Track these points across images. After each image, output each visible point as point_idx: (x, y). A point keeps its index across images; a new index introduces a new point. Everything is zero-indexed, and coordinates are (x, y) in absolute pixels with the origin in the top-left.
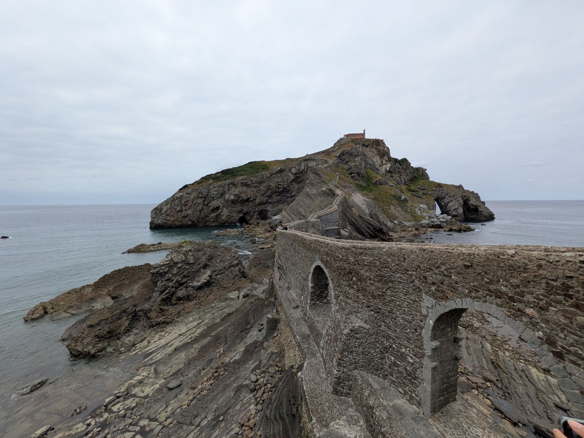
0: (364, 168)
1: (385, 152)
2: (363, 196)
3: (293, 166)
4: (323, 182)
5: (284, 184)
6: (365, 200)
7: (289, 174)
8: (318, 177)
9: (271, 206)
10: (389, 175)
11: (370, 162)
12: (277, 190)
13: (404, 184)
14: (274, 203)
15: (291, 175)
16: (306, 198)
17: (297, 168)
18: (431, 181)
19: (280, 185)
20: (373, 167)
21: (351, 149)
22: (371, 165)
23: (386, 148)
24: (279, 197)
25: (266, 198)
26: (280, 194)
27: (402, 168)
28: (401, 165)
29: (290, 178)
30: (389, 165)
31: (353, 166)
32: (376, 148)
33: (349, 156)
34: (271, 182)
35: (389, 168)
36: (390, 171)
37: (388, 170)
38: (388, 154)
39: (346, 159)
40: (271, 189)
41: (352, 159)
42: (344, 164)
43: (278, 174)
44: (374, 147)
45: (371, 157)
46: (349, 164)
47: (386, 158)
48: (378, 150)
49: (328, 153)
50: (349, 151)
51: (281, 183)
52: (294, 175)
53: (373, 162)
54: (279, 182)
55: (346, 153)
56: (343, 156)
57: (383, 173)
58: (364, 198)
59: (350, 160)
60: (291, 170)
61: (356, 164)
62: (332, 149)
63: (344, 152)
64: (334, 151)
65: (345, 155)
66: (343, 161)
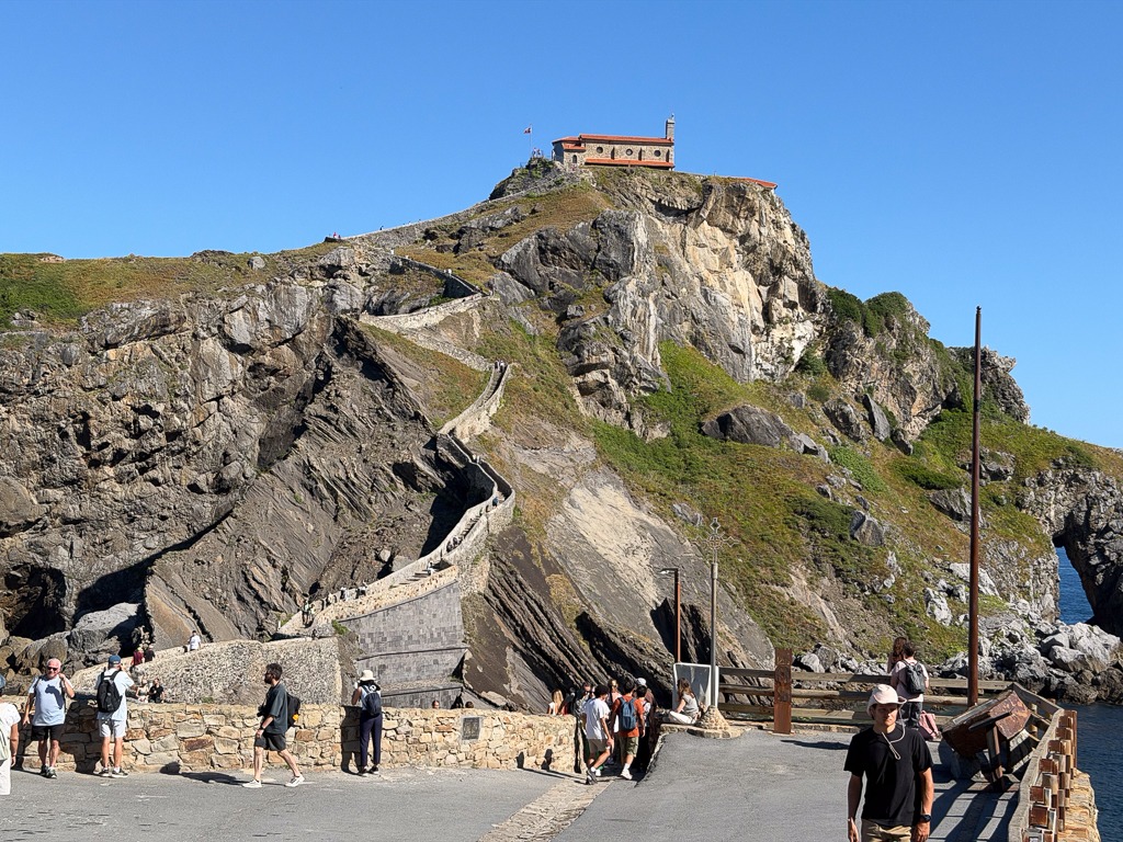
0: (660, 340)
1: (785, 253)
2: (637, 505)
3: (235, 305)
4: (403, 414)
5: (175, 410)
6: (644, 527)
7: (211, 346)
8: (377, 388)
9: (78, 543)
10: (806, 382)
11: (696, 304)
12: (128, 444)
13: (885, 443)
14: (101, 524)
15: (225, 356)
16: (296, 502)
17: (263, 315)
18: (1035, 431)
19: (147, 411)
20: (714, 335)
21: (583, 230)
22: (697, 321)
23: (788, 231)
24: (142, 487)
25: (51, 493)
26: (142, 471)
27: (880, 349)
28: (867, 334)
29: (217, 374)
30: (807, 329)
31: (593, 329)
32: (731, 232)
33: (573, 267)
34: (91, 389)
35: (804, 343)
36: (807, 363)
37: (796, 356)
38: (797, 265)
39: (558, 282)
40: (84, 438)
41: (591, 287)
42: (544, 309)
43: (139, 344)
44: (720, 220)
45: (701, 280)
46: (571, 310)
47: (789, 288)
48: (744, 239)
49: (459, 238)
50: (573, 239)
51: (152, 403)
52: (239, 357)
53: (715, 308)
54: (141, 395)
55: (555, 250)
56: (540, 266)
57: (772, 375)
58: (644, 516)
59: (579, 292)
60: (226, 328)
61: (610, 317)
62: (484, 217)
63: (546, 245)
64: (492, 229)
65: (553, 258)
66: (539, 293)
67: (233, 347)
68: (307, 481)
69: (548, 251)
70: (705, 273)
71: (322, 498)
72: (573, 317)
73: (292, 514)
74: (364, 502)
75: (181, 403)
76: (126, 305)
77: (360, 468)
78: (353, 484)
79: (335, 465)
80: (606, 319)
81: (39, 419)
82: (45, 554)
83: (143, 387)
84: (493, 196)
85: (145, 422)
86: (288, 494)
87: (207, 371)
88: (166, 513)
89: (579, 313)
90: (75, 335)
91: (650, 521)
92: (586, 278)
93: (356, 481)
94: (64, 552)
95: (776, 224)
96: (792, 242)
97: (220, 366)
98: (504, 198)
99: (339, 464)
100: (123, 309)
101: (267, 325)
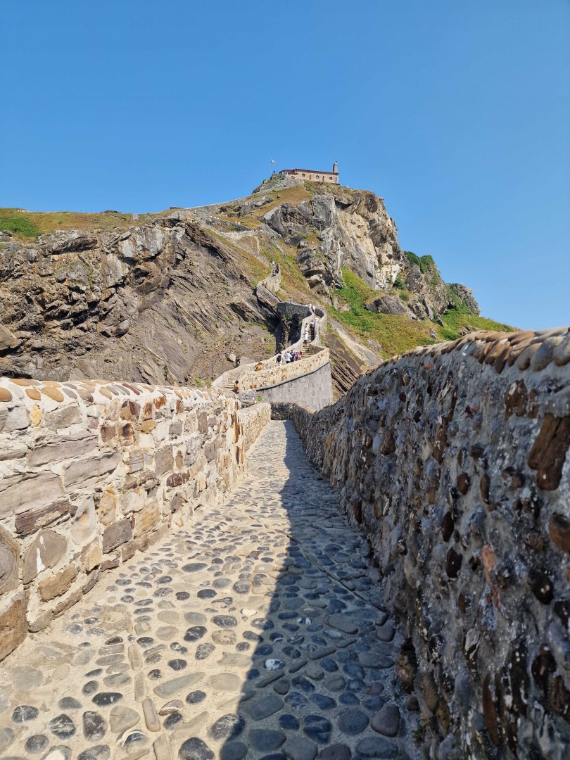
0: (341, 266)
1: (388, 231)
3: (124, 236)
4: (233, 277)
5: (92, 289)
6: (360, 349)
7: (112, 258)
8: (215, 261)
9: (40, 360)
10: (398, 292)
11: (352, 250)
12: (65, 307)
14: (54, 351)
15: (119, 263)
16: (170, 327)
17: (139, 243)
19: (78, 290)
20: (360, 266)
21: (305, 204)
22: (354, 259)
23: (389, 220)
24: (75, 332)
25: (24, 333)
26: (76, 324)
27: (426, 279)
28: (422, 271)
29: (115, 273)
30: (397, 268)
31: (314, 252)
32: (366, 218)
33: (300, 223)
34: (45, 276)
35: (396, 274)
36: (399, 283)
37: (394, 280)
38: (393, 239)
39: (293, 230)
40: (42, 303)
41: (310, 233)
42: (287, 243)
43: (71, 254)
44: (361, 212)
45: (353, 239)
46: (302, 243)
47: (388, 248)
48: (372, 222)
49: (238, 210)
50: (300, 209)
51: (80, 285)
52: (127, 265)
53: (361, 254)
54: (74, 280)
55: (292, 214)
56: (283, 222)
57: (383, 288)
58: (358, 345)
59: (305, 235)
60: (119, 248)
61: (322, 248)
62: (250, 201)
63: (287, 211)
64: (256, 206)
65: (290, 218)
66: (284, 236)
67: (125, 259)
68: (175, 314)
69: (287, 214)
70: (355, 237)
71: (185, 324)
72: (303, 247)
73: (167, 333)
74: (213, 327)
75: (96, 287)
76: (63, 231)
77: (208, 307)
78: (206, 316)
79: (192, 305)
80: (320, 248)
81: (15, 291)
82: (21, 366)
83: (73, 276)
84: (254, 192)
85: (75, 295)
86: (164, 322)
87: (109, 271)
88: (89, 346)
89: (306, 245)
90: (34, 245)
91: (361, 347)
92: (307, 229)
93: (207, 314)
94: (31, 365)
95: (384, 215)
96: (391, 225)
97: (116, 268)
98: (260, 192)
99: (196, 305)
100: (62, 234)
101: (141, 248)
